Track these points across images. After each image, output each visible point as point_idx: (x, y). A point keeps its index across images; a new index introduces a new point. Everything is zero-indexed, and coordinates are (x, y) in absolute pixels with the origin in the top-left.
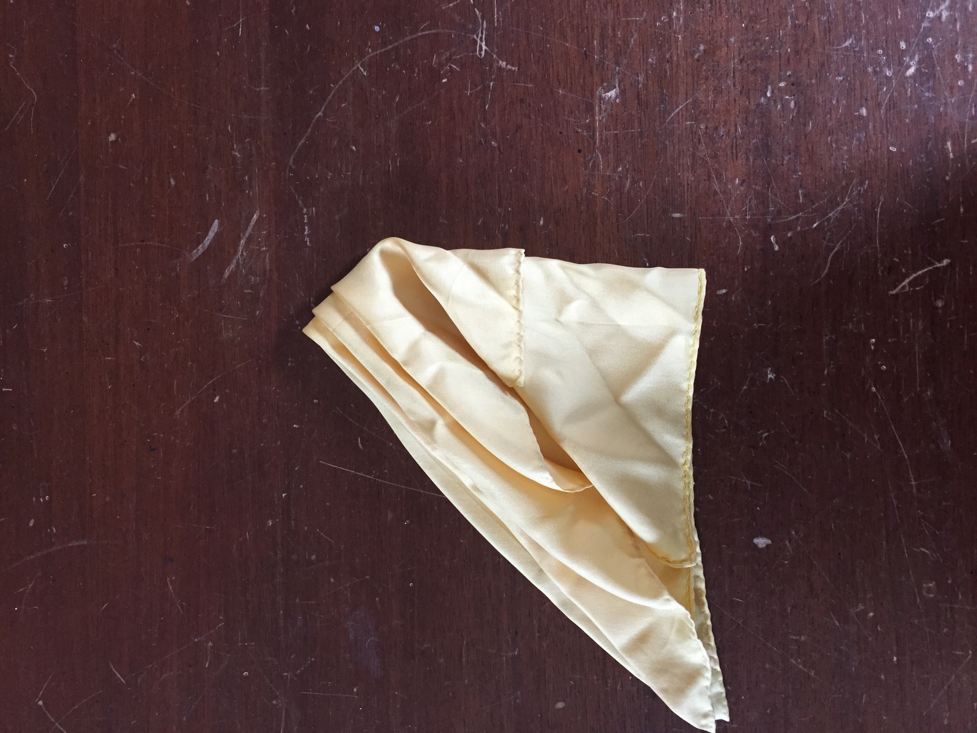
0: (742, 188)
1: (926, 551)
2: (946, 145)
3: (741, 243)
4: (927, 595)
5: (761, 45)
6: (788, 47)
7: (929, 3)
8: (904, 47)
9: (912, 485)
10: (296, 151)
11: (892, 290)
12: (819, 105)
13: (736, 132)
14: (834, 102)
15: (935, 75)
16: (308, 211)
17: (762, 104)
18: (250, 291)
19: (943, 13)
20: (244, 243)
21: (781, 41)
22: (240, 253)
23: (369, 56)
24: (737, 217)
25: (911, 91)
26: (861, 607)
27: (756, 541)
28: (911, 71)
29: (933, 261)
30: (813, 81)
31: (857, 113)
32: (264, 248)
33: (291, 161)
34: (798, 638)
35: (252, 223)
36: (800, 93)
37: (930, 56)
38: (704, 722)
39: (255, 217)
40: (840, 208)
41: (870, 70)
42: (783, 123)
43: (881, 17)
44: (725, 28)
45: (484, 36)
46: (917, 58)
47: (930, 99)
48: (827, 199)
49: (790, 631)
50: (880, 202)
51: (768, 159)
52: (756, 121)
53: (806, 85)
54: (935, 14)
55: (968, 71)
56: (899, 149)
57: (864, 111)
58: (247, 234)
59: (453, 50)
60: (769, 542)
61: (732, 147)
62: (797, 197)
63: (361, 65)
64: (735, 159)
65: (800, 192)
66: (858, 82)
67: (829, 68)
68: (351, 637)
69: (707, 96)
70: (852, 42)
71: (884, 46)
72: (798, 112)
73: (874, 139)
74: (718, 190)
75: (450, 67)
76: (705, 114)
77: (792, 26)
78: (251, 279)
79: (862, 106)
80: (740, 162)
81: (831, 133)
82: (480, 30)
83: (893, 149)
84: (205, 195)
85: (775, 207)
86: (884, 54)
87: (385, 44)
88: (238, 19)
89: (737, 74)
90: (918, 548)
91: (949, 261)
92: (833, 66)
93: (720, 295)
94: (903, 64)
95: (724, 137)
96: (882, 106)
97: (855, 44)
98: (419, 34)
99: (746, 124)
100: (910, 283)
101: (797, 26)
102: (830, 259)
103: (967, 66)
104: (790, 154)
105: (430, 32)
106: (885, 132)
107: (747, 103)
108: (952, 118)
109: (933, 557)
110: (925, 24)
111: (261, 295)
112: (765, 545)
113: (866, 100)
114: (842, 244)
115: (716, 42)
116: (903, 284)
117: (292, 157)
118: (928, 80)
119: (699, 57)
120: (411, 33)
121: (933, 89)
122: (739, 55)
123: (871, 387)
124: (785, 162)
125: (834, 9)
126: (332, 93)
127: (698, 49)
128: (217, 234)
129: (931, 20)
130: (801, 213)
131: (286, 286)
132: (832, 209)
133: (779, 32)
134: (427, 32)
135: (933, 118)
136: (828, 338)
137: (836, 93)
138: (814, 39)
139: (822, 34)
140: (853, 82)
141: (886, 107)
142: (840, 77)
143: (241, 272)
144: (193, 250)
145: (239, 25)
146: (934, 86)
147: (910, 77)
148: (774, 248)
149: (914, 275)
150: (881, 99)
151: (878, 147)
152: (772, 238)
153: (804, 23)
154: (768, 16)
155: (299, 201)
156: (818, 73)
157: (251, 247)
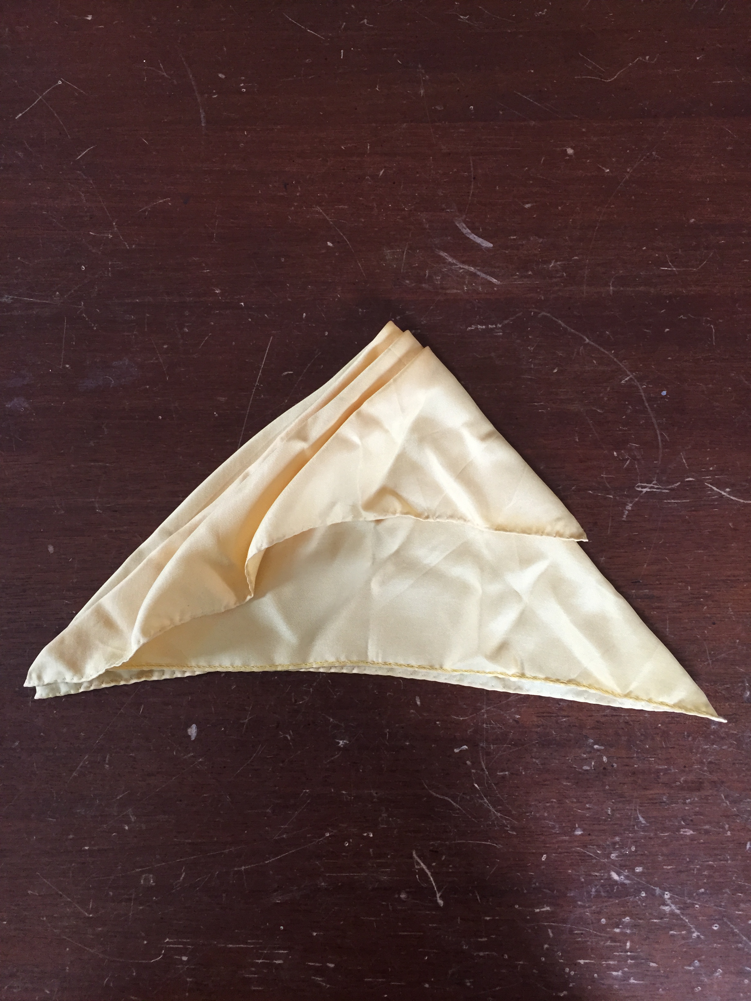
0: (511, 721)
1: (181, 878)
2: (547, 906)
3: (461, 719)
4: (143, 878)
5: (641, 741)
6: (639, 765)
7: (677, 895)
8: (638, 871)
9: (241, 866)
10: (554, 318)
11: (416, 854)
12: (585, 791)
13: (562, 716)
14: (587, 806)
15: (611, 898)
16: (500, 328)
17: (587, 740)
18: (427, 275)
19: (668, 907)
20: (470, 270)
21: (644, 759)
22: (461, 266)
23: (639, 386)
24: (485, 716)
25: (596, 876)
26: (133, 819)
27: (194, 726)
28: (615, 876)
29: (442, 891)
30: (607, 787)
32: (466, 288)
33: (545, 314)
34: (107, 762)
35: (489, 278)
36: (596, 775)
37: (628, 894)
38: (34, 676)
39: (494, 280)
40: (491, 808)
41: (617, 839)
42: (569, 759)
43: (664, 849)
45: (655, 490)
46: (627, 882)
47: (589, 892)
48: (500, 797)
49: (113, 755)
50: (496, 844)
51: (537, 745)
52: (572, 735)
53: (604, 780)
54: (666, 900)
55: (614, 928)
56: (543, 863)
57: (579, 832)
58: (479, 273)
59: (643, 462)
60: (193, 738)
61: (549, 713)
62: (503, 770)
63: (631, 379)
64: (538, 715)
65: (507, 773)
66: (606, 828)
67: (620, 802)
68: (115, 363)
70: (643, 824)
71: (639, 852)
72: (580, 773)
73: (554, 841)
74: (509, 700)
75: (628, 459)
77: (658, 769)
78: (439, 276)
79: (583, 831)
80: (535, 719)
81: (560, 802)
82: (661, 487)
83: (544, 858)
84: (515, 235)
85: (494, 750)
86: (631, 851)
87: (649, 400)
88: (675, 266)
89: (615, 719)
90: (184, 871)
91: (442, 905)
92: (620, 805)
93: (415, 699)
94: (621, 869)
95: (557, 705)
96: (584, 849)
97: (641, 826)
98: (658, 432)
99: (570, 726)
100: (422, 869)
102: (446, 798)
103: (619, 928)
104: (542, 764)
105: (660, 441)
106: (560, 851)
107: (589, 727)
108: (571, 912)
109: (176, 884)
110: (658, 891)
111: (423, 285)
112: (190, 734)
113: (589, 835)
114: (459, 809)
116: (422, 864)
117: (548, 315)
118: (608, 891)
120: (659, 424)
121: (598, 896)
122: (632, 721)
123: (330, 832)
124: (534, 760)
125: (673, 808)
126: (606, 352)
128: (479, 245)
129: (662, 896)
130: (487, 773)
131: (432, 307)
132: (490, 802)
133: (653, 758)
134: (659, 438)
135: (572, 895)
136: (375, 795)
137: (596, 807)
138: (645, 789)
139: (650, 797)
140: (606, 823)
141: (582, 852)
142: (611, 812)
143: (445, 267)
144: (465, 223)
145: (670, 267)
146: (601, 896)
147: (610, 876)
148: (456, 748)
149: (429, 874)
150: (590, 848)
151: (546, 844)
152: (465, 747)
153: (661, 781)
154: (667, 748)
155: (508, 321)
156: (615, 792)
157: (467, 277)
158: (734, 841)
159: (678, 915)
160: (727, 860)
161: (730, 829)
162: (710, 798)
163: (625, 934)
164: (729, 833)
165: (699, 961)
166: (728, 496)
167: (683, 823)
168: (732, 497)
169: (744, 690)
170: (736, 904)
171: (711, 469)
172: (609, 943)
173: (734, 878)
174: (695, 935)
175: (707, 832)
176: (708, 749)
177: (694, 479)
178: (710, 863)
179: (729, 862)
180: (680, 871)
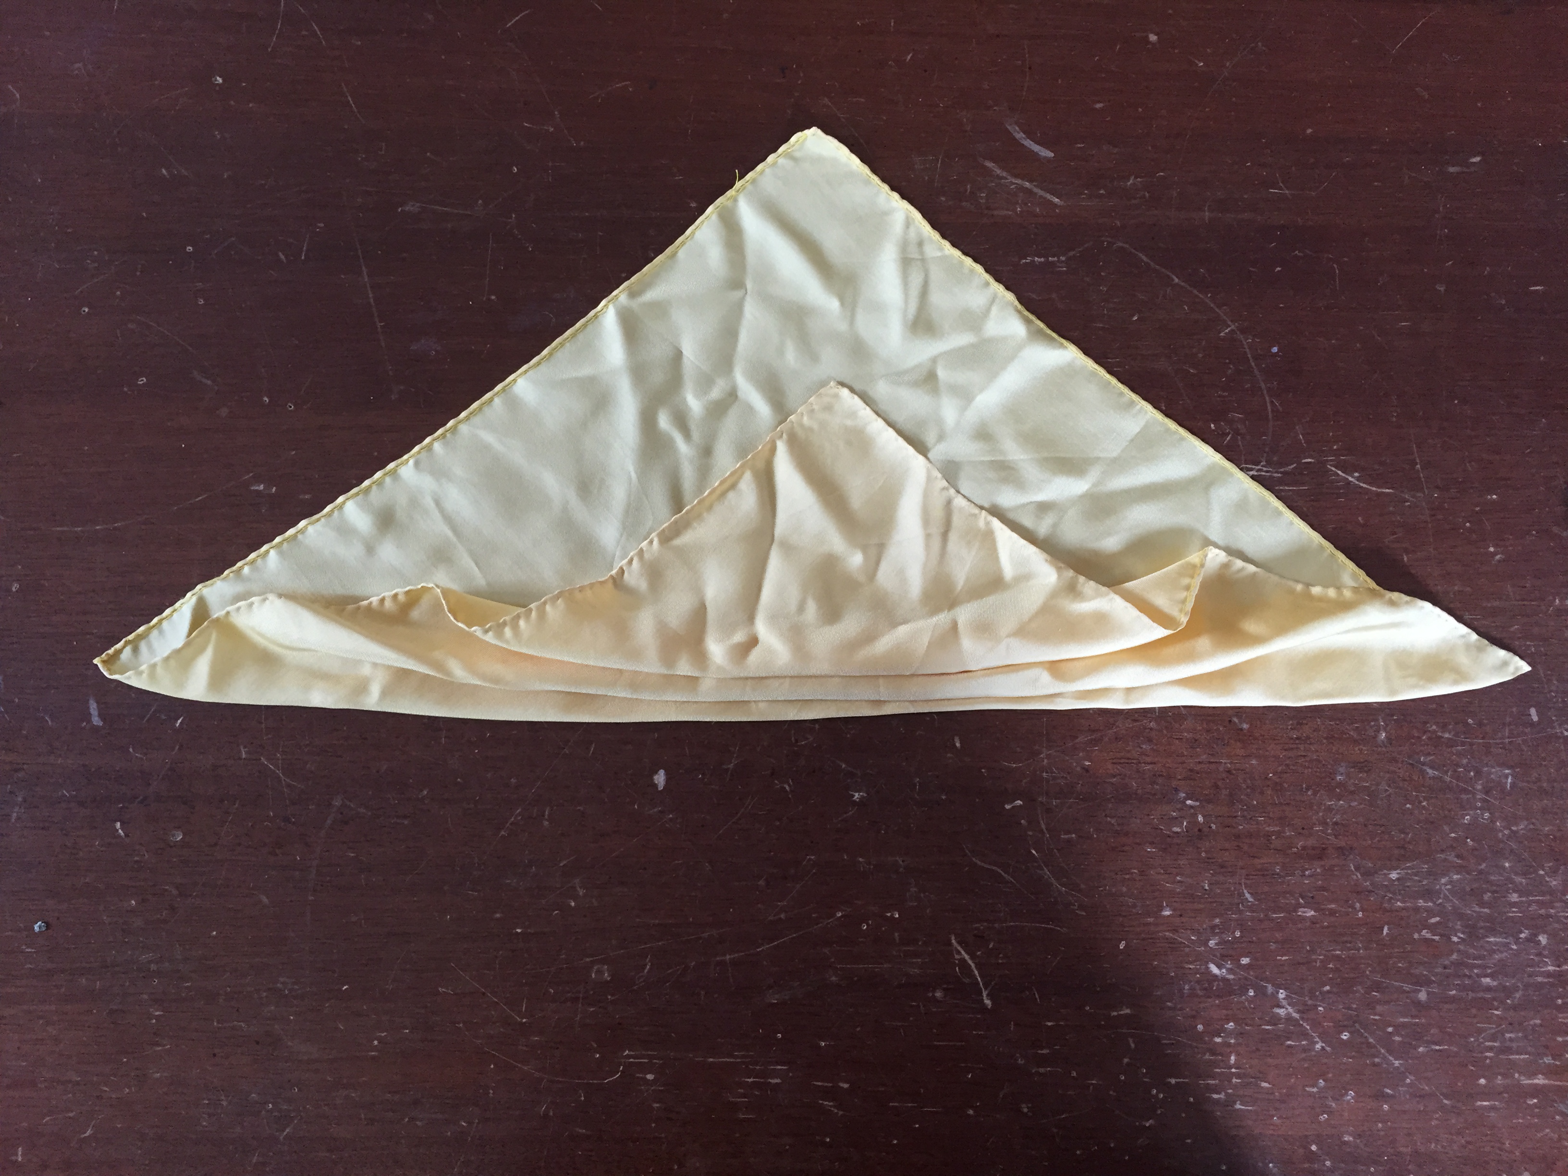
0: (1078, 769)
1: (646, 971)
2: (1127, 1008)
3: (1014, 765)
4: (595, 970)
5: (1247, 795)
6: (1244, 827)
7: (1295, 994)
8: (1243, 962)
9: (725, 955)
10: (1133, 251)
11: (955, 939)
12: (1176, 860)
13: (1145, 763)
14: (1178, 878)
15: (1209, 997)
16: (1063, 262)
17: (1177, 794)
18: (969, 191)
19: (1282, 1010)
20: (1025, 186)
21: (1251, 819)
22: (1014, 181)
23: (1243, 340)
24: (1045, 761)
25: (1190, 969)
26: (581, 892)
27: (662, 773)
28: (1214, 969)
29: (989, 989)
30: (1203, 855)
31: (1165, 905)
32: (1019, 209)
33: (1122, 245)
34: (547, 817)
35: (1049, 196)
36: (1189, 838)
37: (1231, 993)
40: (1053, 880)
41: (1217, 921)
42: (1154, 819)
43: (1278, 935)
44: (1267, 753)
45: (1263, 473)
46: (1231, 977)
47: (1181, 990)
48: (1064, 866)
49: (555, 808)
50: (1060, 927)
51: (1113, 800)
52: (1158, 787)
53: (1199, 846)
54: (1281, 1000)
55: (1214, 1036)
56: (1122, 951)
57: (1167, 913)
58: (1035, 190)
59: (1248, 437)
60: (661, 788)
61: (1128, 759)
62: (1068, 832)
63: (1232, 330)
64: (1114, 761)
65: (1074, 836)
66: (1202, 906)
67: (1219, 874)
68: (557, 295)
69: (1189, 732)
70: (1250, 902)
71: (1244, 939)
72: (1168, 836)
73: (1136, 923)
74: (1077, 741)
75: (1229, 433)
76: (1166, 728)
77: (1268, 831)
78: (984, 193)
79: (1174, 910)
80: (1110, 766)
81: (1142, 873)
82: (1271, 470)
83: (1122, 946)
84: (1083, 143)
85: (1056, 806)
86: (1234, 938)
87: (1255, 358)
88: (1288, 188)
89: (1213, 766)
90: (649, 961)
91: (989, 1007)
92: (1221, 878)
93: (953, 740)
94: (1223, 961)
95: (1139, 749)
96: (1174, 934)
97: (1247, 905)
98: (1267, 398)
99: (1155, 775)
100: (963, 961)
101: (1269, 838)
102: (994, 868)
103: (1221, 1037)
104: (1119, 825)
105: (1270, 411)
106: (1143, 936)
107: (1179, 777)
108: (1157, 1015)
110: (1270, 989)
111: (964, 204)
112: (656, 782)
113: (1181, 916)
114: (1011, 882)
115: (1251, 743)
116: (963, 952)
117: (1127, 246)
118: (1204, 989)
119: (1235, 723)
120: (1269, 390)
121: (1193, 995)
122: (1235, 770)
123: (842, 911)
124: (1109, 819)
125: (1288, 881)
126: (1201, 296)
127: (1244, 722)
128: (1036, 154)
129: (1275, 995)
130: (1048, 836)
131: (975, 233)
132: (1052, 872)
133: (1263, 817)
134: (1269, 408)
135: (1159, 993)
136: (901, 863)
137: (1189, 880)
138: (1254, 857)
139: (1259, 867)
140: (1202, 900)
141: (1171, 938)
142: (1208, 886)
143: (992, 182)
144: (1018, 126)
145: (1280, 189)
146: (1197, 996)
147: (1208, 968)
148: (1008, 803)
149: (973, 965)
150: (1182, 933)
151: (1125, 927)
152: (1019, 802)
153: (1272, 846)
154: (1281, 804)
155: (1074, 253)
156: (1213, 860)
157: (1021, 194)
158: (1367, 924)
159: (1297, 1020)
160: (1358, 950)
161: (1362, 910)
162: (1336, 869)
163: (1229, 1045)
164: (1360, 914)
165: (1324, 1080)
166: (1357, 483)
167: (1301, 900)
168: (1362, 485)
169: (1378, 731)
170: (1371, 1005)
171: (1335, 447)
172: (1207, 1057)
173: (1368, 972)
174: (1318, 1046)
175: (1332, 913)
176: (1334, 806)
177: (1313, 461)
178: (1338, 952)
179: (1361, 951)
180: (1299, 964)
